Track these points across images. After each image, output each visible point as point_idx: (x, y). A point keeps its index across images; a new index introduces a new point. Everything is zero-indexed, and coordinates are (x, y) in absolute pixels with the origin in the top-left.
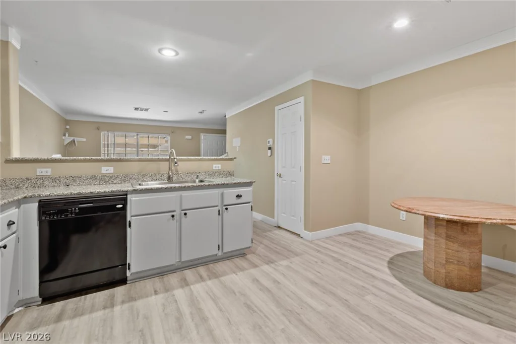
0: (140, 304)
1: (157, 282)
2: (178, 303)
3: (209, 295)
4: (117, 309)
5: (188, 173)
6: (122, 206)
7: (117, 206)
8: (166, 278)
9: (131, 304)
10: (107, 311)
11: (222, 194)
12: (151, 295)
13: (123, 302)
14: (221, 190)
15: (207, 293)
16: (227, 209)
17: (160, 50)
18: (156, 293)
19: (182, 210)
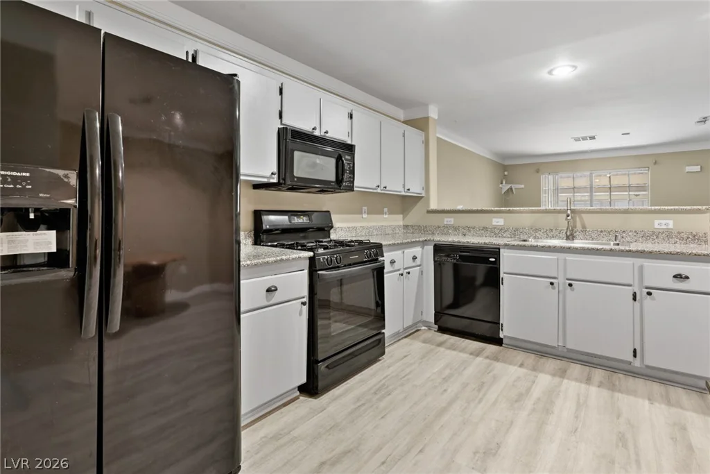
0: (498, 366)
1: (531, 359)
2: (534, 385)
3: (579, 399)
4: (479, 359)
5: (601, 232)
6: (494, 260)
7: (490, 259)
8: (543, 360)
9: (492, 361)
10: (471, 356)
11: (641, 268)
12: (515, 365)
13: (487, 357)
14: (639, 261)
15: (578, 395)
16: (649, 294)
17: (550, 72)
18: (521, 365)
19: (568, 279)
